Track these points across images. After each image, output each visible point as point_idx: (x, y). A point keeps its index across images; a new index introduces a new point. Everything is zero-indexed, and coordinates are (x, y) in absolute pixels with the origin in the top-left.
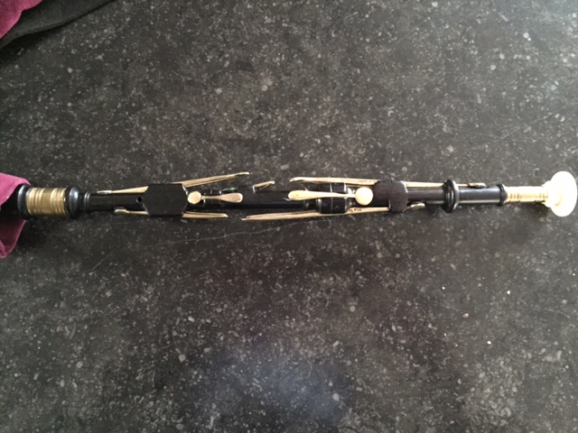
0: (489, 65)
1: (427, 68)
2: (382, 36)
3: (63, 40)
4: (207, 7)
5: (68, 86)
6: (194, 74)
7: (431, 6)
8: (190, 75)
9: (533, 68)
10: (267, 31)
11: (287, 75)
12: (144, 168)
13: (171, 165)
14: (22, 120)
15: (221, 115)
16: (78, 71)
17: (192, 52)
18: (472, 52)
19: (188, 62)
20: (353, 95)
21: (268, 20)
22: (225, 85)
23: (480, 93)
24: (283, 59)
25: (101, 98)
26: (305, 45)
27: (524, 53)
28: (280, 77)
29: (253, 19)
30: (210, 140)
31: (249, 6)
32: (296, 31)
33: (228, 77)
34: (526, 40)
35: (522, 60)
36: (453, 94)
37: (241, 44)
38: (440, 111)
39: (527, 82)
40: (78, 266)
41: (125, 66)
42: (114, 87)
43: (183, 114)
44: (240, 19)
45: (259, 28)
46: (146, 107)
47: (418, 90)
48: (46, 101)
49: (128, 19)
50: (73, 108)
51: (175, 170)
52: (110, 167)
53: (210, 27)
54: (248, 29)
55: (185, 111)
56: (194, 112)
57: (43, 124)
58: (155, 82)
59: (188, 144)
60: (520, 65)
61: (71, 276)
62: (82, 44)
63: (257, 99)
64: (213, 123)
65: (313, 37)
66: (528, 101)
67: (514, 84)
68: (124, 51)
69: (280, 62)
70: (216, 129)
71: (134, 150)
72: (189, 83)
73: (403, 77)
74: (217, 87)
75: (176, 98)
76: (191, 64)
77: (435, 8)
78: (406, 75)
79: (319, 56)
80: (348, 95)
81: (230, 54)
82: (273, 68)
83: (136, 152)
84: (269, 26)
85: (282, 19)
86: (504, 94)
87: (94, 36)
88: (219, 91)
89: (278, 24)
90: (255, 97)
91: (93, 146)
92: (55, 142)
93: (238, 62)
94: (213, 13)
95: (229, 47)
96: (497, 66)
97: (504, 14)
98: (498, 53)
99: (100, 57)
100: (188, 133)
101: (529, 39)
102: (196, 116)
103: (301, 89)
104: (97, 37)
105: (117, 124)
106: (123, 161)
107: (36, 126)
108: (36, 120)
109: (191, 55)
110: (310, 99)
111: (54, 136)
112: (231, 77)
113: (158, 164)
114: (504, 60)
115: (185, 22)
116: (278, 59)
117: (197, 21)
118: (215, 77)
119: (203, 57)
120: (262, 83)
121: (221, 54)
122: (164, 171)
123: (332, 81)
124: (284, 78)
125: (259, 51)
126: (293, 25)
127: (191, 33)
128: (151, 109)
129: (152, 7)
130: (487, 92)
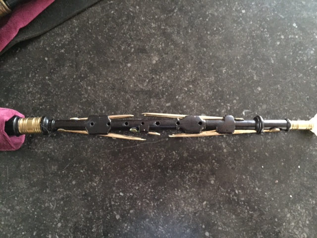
0: (276, 42)
1: (242, 46)
2: (216, 30)
3: (42, 42)
4: (120, 20)
5: (45, 68)
6: (115, 57)
7: (241, 12)
8: (113, 57)
9: (300, 42)
10: (154, 31)
11: (166, 54)
12: (90, 110)
13: (105, 107)
14: (21, 88)
15: (131, 78)
16: (51, 59)
17: (113, 45)
18: (266, 36)
19: (111, 50)
20: (203, 63)
21: (153, 25)
22: (132, 61)
23: (273, 57)
24: (163, 45)
25: (64, 73)
26: (175, 37)
27: (295, 34)
28: (162, 56)
29: (145, 25)
30: (126, 92)
31: (143, 19)
32: (169, 30)
33: (134, 58)
34: (295, 27)
35: (293, 38)
36: (257, 59)
37: (140, 39)
38: (252, 68)
39: (297, 50)
40: (56, 167)
41: (77, 55)
42: (71, 66)
43: (110, 79)
44: (138, 26)
45: (149, 30)
46: (89, 77)
47: (238, 58)
48: (34, 77)
49: (77, 29)
50: (49, 79)
51: (108, 110)
52: (71, 111)
53: (122, 31)
54: (143, 31)
55: (111, 77)
56: (116, 77)
57: (33, 89)
58: (94, 63)
59: (114, 95)
60: (293, 41)
61: (52, 174)
62: (53, 44)
63: (150, 68)
64: (127, 83)
65: (178, 33)
66: (299, 60)
67: (290, 52)
68: (76, 47)
69: (162, 47)
70: (129, 86)
71: (84, 100)
72: (112, 62)
73: (230, 51)
74: (128, 63)
75: (106, 71)
76: (113, 51)
77: (244, 13)
78: (231, 50)
79: (183, 43)
80: (200, 63)
81: (134, 45)
82: (158, 51)
83: (85, 101)
84: (154, 28)
85: (161, 24)
86: (286, 57)
87: (59, 40)
88: (129, 65)
89: (159, 27)
90: (149, 67)
91: (62, 99)
92: (40, 99)
93: (138, 49)
94: (123, 23)
95: (133, 41)
96: (281, 42)
97: (281, 14)
98: (280, 35)
99: (63, 51)
100: (113, 89)
101: (296, 27)
102: (117, 80)
103: (174, 61)
104: (61, 40)
105: (74, 87)
106: (79, 107)
107: (29, 90)
108: (29, 88)
109: (113, 47)
110: (180, 66)
111: (39, 96)
112: (135, 57)
113: (98, 107)
114: (284, 39)
115: (108, 29)
116: (160, 46)
117: (115, 28)
118: (126, 58)
119: (119, 48)
120: (152, 59)
121: (129, 45)
122: (101, 111)
123: (191, 55)
124: (164, 56)
125: (150, 42)
126: (167, 27)
127: (112, 35)
128: (92, 77)
129: (90, 22)
130: (276, 57)
